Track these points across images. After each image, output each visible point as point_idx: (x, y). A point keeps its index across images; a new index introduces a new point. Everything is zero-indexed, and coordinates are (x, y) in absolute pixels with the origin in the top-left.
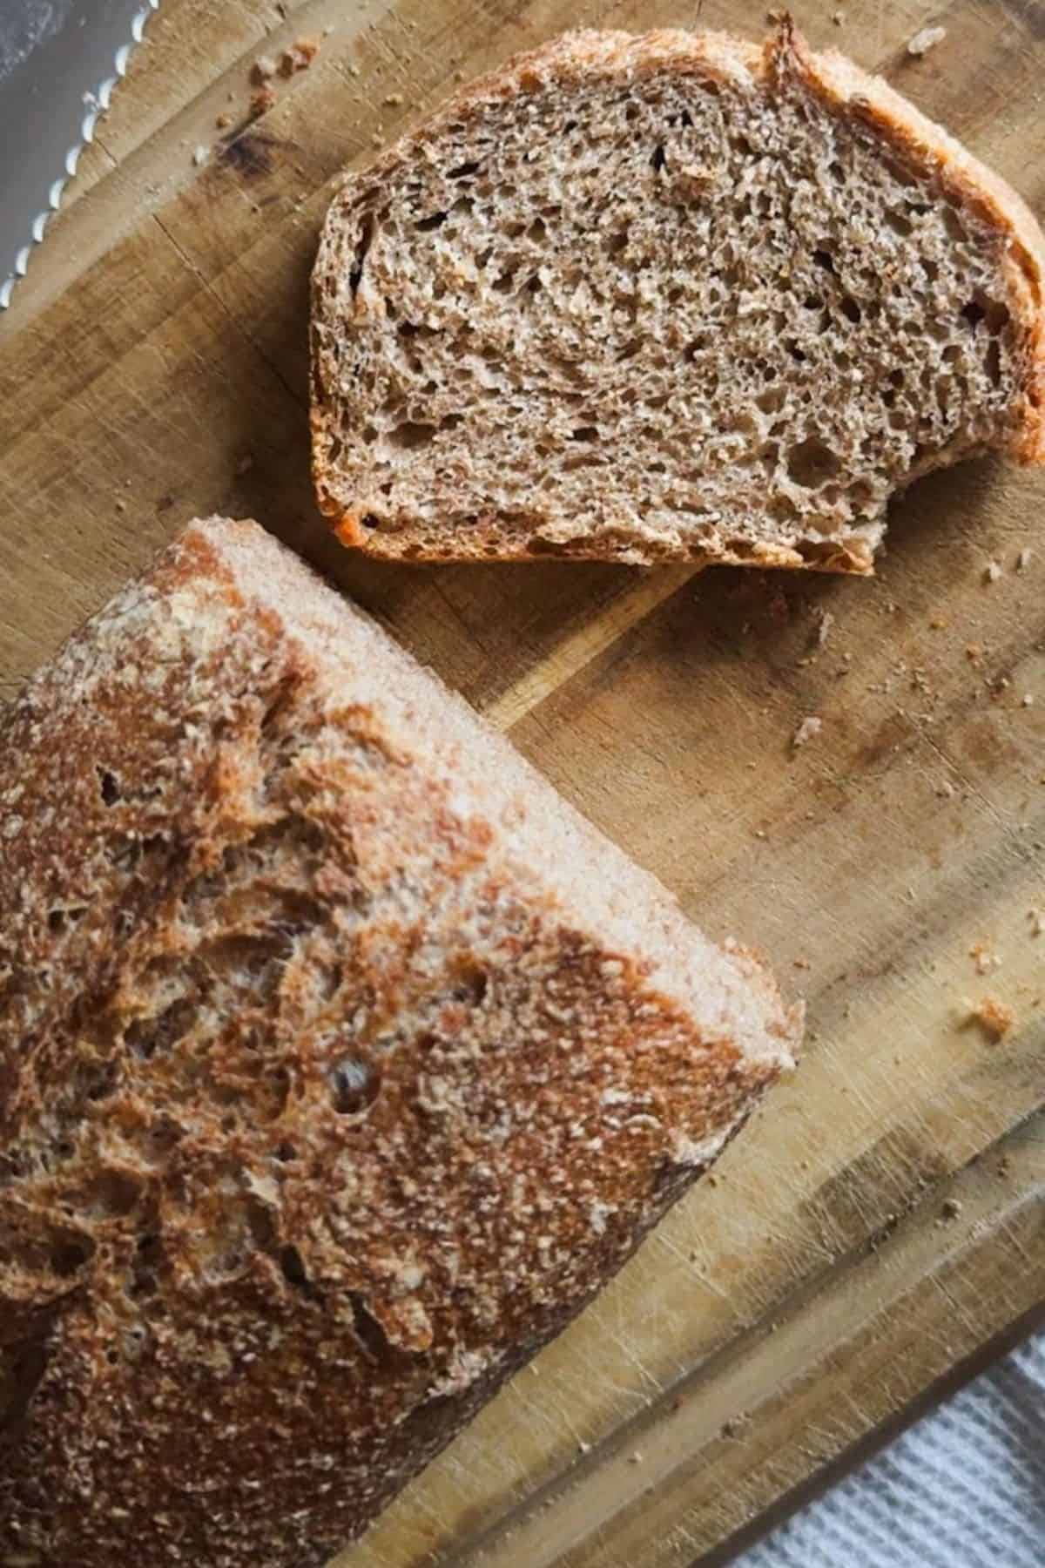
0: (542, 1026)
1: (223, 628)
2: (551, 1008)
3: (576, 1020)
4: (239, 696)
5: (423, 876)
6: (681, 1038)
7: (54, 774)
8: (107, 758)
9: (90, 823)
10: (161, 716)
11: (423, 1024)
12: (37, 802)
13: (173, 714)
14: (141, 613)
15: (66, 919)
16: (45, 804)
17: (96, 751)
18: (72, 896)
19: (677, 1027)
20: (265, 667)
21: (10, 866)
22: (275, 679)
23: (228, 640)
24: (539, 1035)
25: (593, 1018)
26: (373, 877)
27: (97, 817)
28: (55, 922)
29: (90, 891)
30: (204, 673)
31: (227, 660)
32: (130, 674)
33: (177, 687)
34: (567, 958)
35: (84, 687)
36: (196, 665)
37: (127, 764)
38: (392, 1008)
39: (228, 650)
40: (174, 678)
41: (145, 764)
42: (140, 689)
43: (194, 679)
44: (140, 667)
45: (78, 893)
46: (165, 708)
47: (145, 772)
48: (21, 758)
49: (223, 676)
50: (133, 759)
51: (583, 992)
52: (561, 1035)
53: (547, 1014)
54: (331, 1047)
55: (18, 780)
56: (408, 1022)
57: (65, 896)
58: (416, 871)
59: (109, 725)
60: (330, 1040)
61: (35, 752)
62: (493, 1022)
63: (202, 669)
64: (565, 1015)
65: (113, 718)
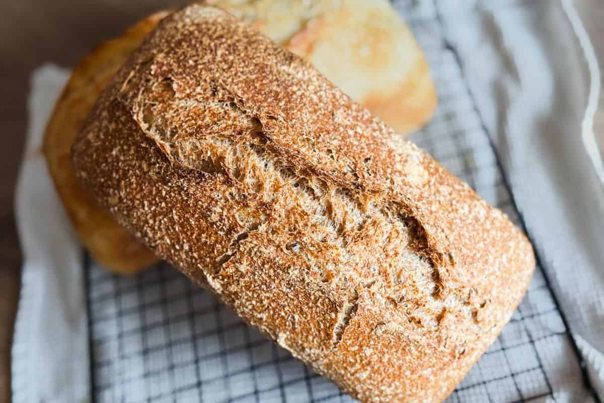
0: (315, 298)
1: (416, 184)
2: (320, 300)
3: (317, 307)
4: (400, 193)
5: (354, 260)
6: (314, 334)
7: (367, 142)
8: (375, 158)
9: (357, 156)
10: (389, 171)
11: (313, 266)
12: (359, 138)
13: (390, 174)
14: (415, 158)
15: (330, 155)
16: (359, 141)
17: (376, 154)
18: (337, 155)
19: (317, 333)
20: (409, 199)
21: (340, 134)
22: (406, 202)
23: (413, 186)
24: (312, 297)
25: (318, 311)
26: (351, 247)
27: (359, 158)
28: (330, 151)
29: (339, 160)
30: (403, 181)
31: (408, 187)
32: (398, 158)
33: (397, 174)
34: (335, 304)
35: (392, 145)
36: (405, 178)
37: (374, 164)
38: (317, 257)
39: (411, 186)
40: (400, 172)
41: (376, 169)
42: (395, 163)
43: (401, 178)
44: (401, 161)
45: (338, 157)
46: (391, 171)
47: (374, 170)
48: (369, 130)
49: (404, 187)
50: (376, 165)
51: (325, 309)
52: (313, 303)
53: (318, 299)
54: (304, 242)
55: (363, 131)
56: (313, 261)
57: (336, 153)
58: (355, 258)
59: (384, 155)
60: (305, 241)
61: (372, 135)
62: (315, 285)
63: (404, 180)
64: (319, 304)
65: (386, 156)
